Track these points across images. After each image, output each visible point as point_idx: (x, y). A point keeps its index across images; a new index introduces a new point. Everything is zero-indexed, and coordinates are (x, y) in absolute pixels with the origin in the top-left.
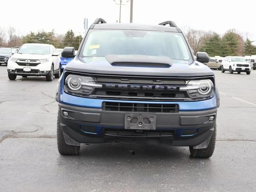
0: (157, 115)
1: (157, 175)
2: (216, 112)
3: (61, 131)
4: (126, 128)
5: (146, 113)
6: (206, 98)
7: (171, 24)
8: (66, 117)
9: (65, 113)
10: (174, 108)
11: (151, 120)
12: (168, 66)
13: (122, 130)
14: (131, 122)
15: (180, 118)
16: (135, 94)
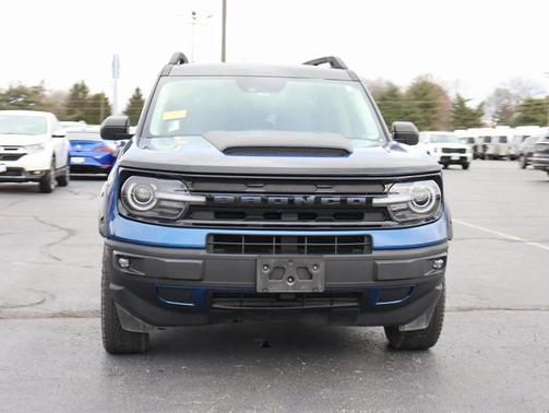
0: (327, 260)
1: (328, 390)
2: (446, 250)
3: (110, 300)
4: (259, 291)
5: (301, 256)
6: (427, 219)
7: (334, 63)
8: (126, 271)
9: (122, 260)
10: (361, 244)
11: (314, 271)
12: (345, 153)
13: (252, 294)
14: (271, 276)
15: (375, 266)
16: (278, 217)
